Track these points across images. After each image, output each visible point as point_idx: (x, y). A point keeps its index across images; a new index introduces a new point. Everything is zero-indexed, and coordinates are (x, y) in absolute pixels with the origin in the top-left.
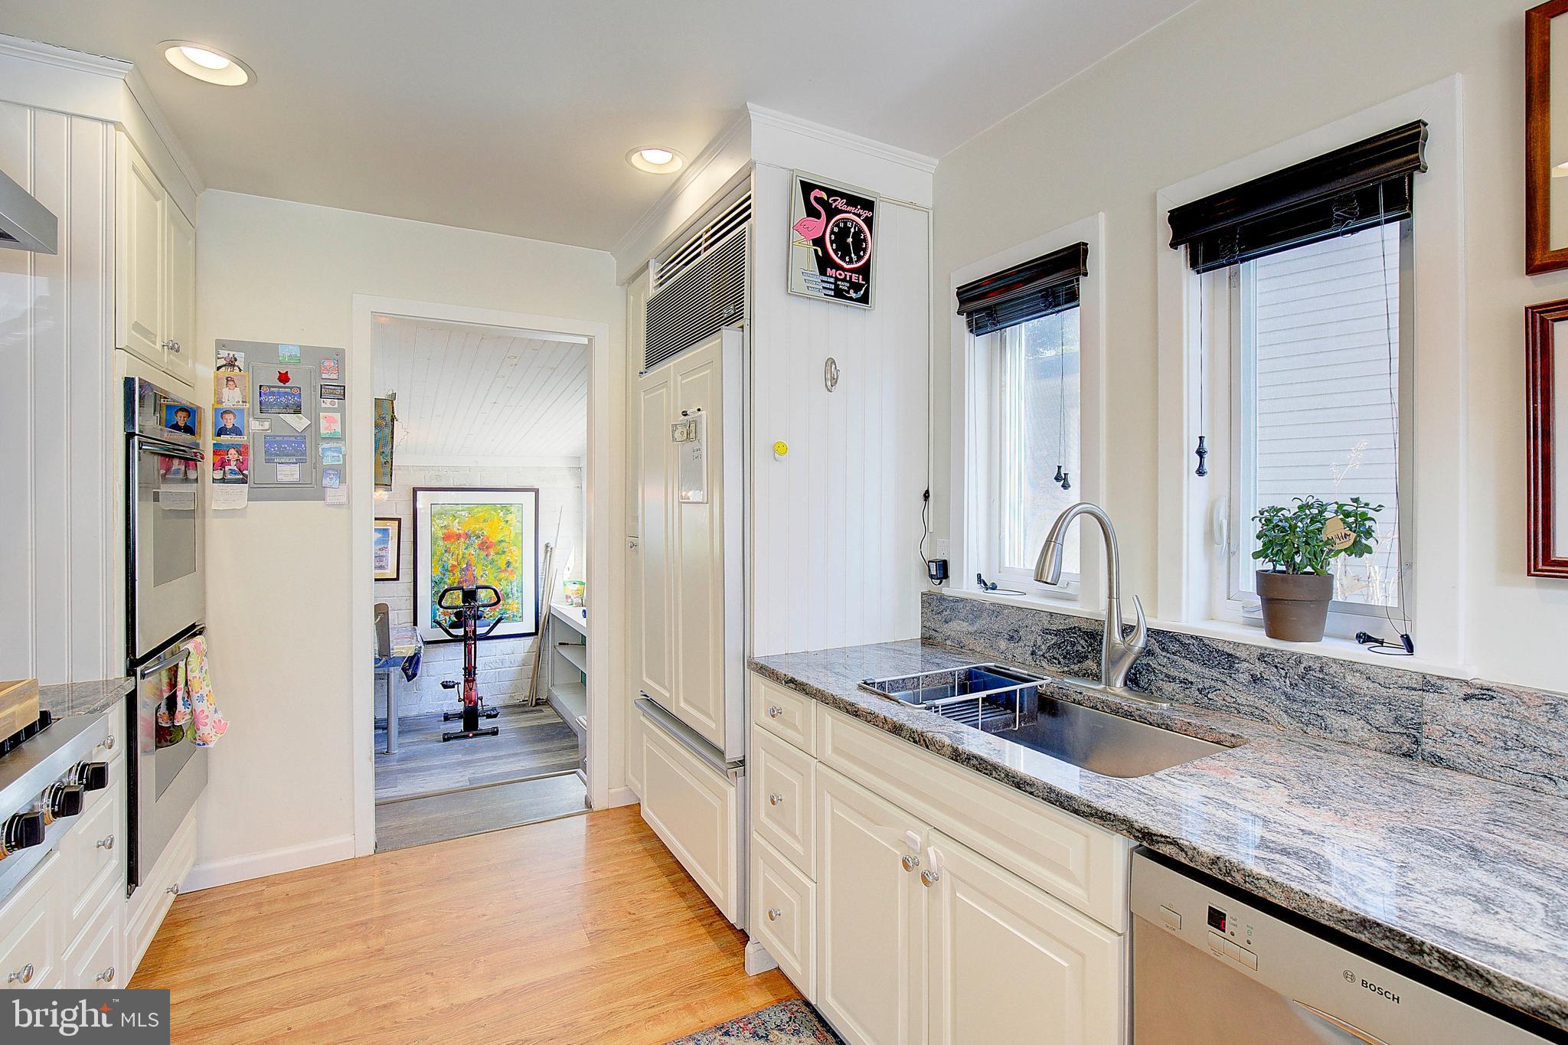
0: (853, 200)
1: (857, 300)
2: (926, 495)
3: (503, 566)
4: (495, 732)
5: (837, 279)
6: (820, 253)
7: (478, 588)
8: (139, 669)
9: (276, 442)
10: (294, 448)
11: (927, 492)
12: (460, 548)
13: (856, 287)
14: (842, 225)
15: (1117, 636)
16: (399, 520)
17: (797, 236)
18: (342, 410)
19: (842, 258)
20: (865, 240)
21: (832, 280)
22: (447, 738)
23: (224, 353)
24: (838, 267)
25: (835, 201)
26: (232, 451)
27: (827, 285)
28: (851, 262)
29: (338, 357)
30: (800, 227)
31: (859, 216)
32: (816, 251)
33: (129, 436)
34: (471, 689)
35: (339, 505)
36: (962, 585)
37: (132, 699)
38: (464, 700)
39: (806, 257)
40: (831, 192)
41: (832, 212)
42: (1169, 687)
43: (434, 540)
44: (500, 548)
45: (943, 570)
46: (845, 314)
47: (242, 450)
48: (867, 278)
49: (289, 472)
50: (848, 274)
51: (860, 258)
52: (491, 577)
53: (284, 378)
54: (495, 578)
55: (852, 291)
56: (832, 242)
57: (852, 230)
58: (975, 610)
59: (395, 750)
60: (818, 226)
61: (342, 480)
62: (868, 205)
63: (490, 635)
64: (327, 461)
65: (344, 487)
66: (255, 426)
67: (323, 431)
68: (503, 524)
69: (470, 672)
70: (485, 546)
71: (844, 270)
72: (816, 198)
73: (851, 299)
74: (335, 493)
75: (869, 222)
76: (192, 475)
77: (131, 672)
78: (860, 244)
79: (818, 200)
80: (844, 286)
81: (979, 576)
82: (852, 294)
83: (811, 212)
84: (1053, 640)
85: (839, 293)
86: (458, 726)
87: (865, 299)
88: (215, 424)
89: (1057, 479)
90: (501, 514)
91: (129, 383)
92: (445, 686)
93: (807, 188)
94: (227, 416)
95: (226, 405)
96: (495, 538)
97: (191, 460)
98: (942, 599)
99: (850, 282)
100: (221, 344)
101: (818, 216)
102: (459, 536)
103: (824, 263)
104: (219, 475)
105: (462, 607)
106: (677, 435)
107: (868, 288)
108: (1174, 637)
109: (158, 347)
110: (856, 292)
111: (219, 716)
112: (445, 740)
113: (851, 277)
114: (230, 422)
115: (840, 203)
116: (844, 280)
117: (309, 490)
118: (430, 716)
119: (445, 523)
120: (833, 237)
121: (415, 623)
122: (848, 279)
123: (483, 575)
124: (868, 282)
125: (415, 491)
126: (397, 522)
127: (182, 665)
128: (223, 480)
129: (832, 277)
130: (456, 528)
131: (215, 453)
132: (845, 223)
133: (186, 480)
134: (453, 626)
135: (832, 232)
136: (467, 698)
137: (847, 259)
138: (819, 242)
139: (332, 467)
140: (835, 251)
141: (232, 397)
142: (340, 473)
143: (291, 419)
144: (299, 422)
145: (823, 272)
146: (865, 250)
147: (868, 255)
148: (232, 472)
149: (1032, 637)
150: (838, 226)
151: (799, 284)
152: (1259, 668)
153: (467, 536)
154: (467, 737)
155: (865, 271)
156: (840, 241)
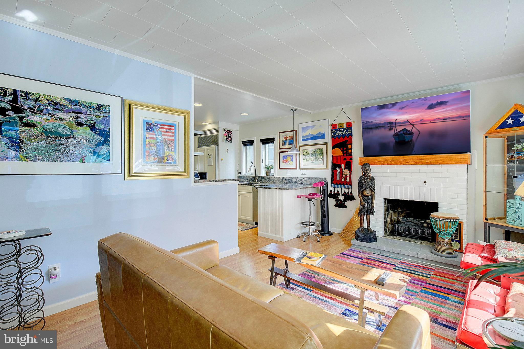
0: (230, 131)
2: (238, 165)
13: (230, 141)
15: (256, 177)
17: (224, 136)
20: (231, 135)
24: (228, 139)
36: (242, 175)
39: (225, 137)
40: (227, 130)
41: (227, 133)
42: (260, 181)
45: (240, 173)
46: (229, 144)
48: (231, 140)
58: (244, 177)
62: (232, 131)
75: (232, 133)
78: (230, 137)
79: (226, 131)
80: (229, 141)
81: (244, 173)
83: (225, 133)
84: (251, 179)
85: (228, 142)
87: (231, 142)
89: (251, 163)
98: (240, 176)
103: (227, 138)
106: (208, 157)
108: (260, 177)
115: (228, 132)
138: (226, 136)
149: (249, 179)
151: (224, 141)
152: (266, 178)
155: (231, 139)
156: (229, 135)
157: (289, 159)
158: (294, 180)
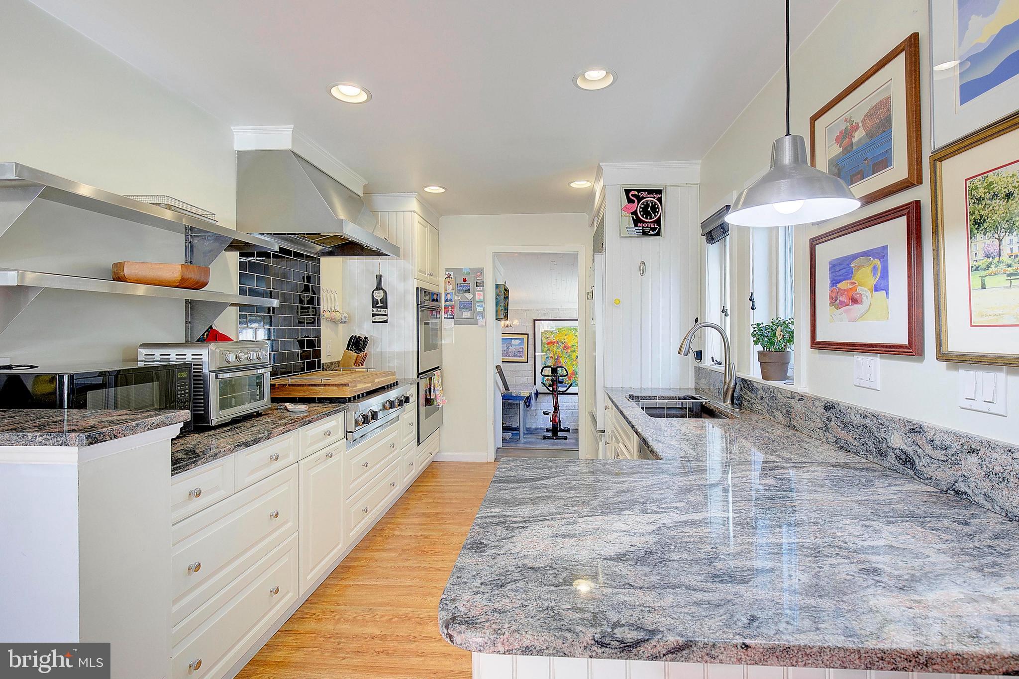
0: (650, 192)
1: (654, 235)
3: (575, 358)
4: (565, 438)
5: (643, 227)
6: (635, 218)
7: (558, 367)
8: (420, 376)
9: (463, 304)
10: (467, 306)
11: (697, 319)
12: (554, 348)
13: (653, 229)
14: (645, 203)
16: (528, 334)
17: (623, 212)
18: (483, 291)
19: (646, 218)
20: (658, 208)
21: (641, 228)
22: (545, 438)
23: (447, 273)
24: (644, 222)
25: (641, 194)
26: (450, 307)
27: (639, 231)
28: (651, 218)
29: (481, 271)
30: (623, 209)
31: (654, 198)
32: (633, 217)
33: (418, 305)
34: (556, 416)
35: (482, 326)
36: (705, 363)
37: (418, 384)
38: (552, 421)
39: (629, 220)
40: (639, 191)
41: (639, 199)
43: (543, 344)
44: (572, 349)
45: (699, 355)
46: (650, 242)
47: (452, 307)
48: (659, 225)
49: (466, 315)
50: (649, 224)
51: (656, 216)
52: (569, 364)
53: (465, 280)
54: (571, 364)
55: (651, 231)
56: (640, 212)
57: (650, 205)
59: (522, 439)
60: (633, 207)
61: (483, 317)
62: (659, 192)
63: (566, 392)
64: (479, 309)
65: (484, 320)
66: (456, 298)
67: (477, 299)
68: (574, 337)
69: (556, 408)
70: (566, 348)
71: (647, 222)
72: (632, 195)
73: (651, 235)
74: (481, 322)
75: (660, 200)
76: (438, 316)
77: (418, 377)
78: (655, 209)
79: (633, 195)
80: (647, 230)
81: (712, 358)
82: (651, 232)
83: (630, 201)
85: (644, 233)
86: (550, 434)
87: (658, 234)
88: (445, 297)
89: (723, 312)
90: (573, 332)
91: (417, 288)
92: (545, 413)
93: (627, 192)
94: (449, 295)
95: (448, 292)
96: (570, 344)
97: (438, 310)
98: (699, 369)
99: (650, 227)
100: (446, 270)
101: (633, 202)
102: (554, 343)
103: (637, 222)
104: (446, 316)
105: (551, 376)
106: (589, 296)
107: (659, 229)
108: (746, 381)
109: (427, 275)
110: (653, 231)
111: (444, 398)
112: (544, 439)
113: (651, 225)
114: (449, 297)
115: (644, 194)
116: (647, 227)
117: (472, 321)
118: (541, 429)
119: (548, 336)
120: (641, 210)
121: (535, 384)
122: (649, 226)
123: (566, 363)
124: (660, 226)
125: (534, 321)
126: (527, 335)
127: (433, 378)
128: (447, 318)
129: (640, 227)
130: (552, 339)
131: (445, 308)
132: (647, 202)
133: (437, 318)
134: (550, 386)
135: (641, 207)
136: (553, 420)
137: (649, 218)
138: (635, 213)
139: (480, 312)
140: (642, 216)
141: (450, 288)
142: (482, 314)
143: (466, 295)
144: (469, 296)
145: (636, 225)
146: (658, 212)
147: (659, 215)
148: (450, 314)
150: (643, 204)
151: (625, 232)
153: (558, 343)
154: (553, 439)
155: (658, 222)
156: (645, 210)
157: (865, 277)
158: (897, 441)
